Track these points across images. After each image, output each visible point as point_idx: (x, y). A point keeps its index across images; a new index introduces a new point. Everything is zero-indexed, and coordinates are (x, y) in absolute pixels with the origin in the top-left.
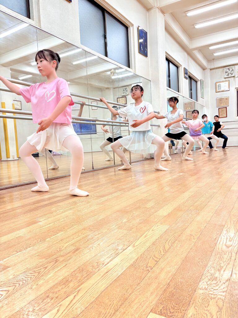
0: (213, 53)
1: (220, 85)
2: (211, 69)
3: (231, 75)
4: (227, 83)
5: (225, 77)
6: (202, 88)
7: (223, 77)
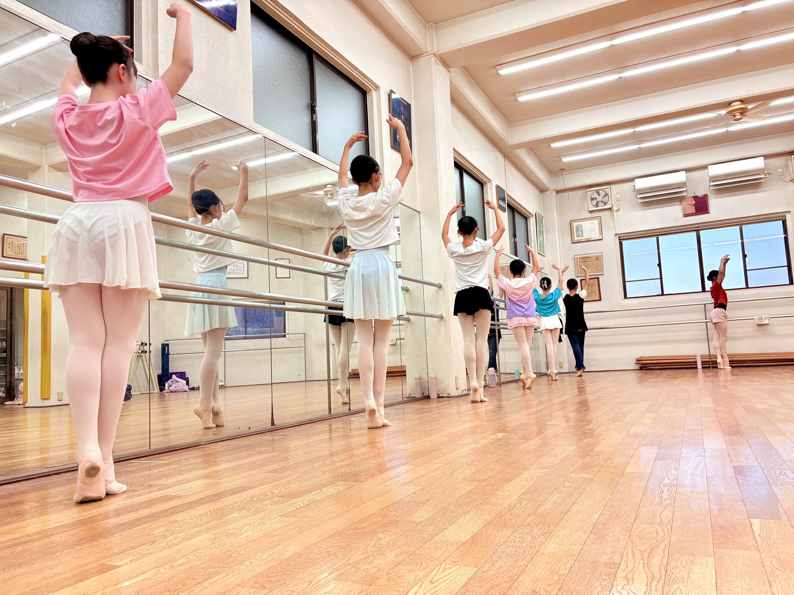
0: (560, 157)
1: (581, 226)
2: (558, 192)
3: (603, 205)
4: (596, 222)
5: (589, 210)
6: (540, 232)
7: (586, 209)
